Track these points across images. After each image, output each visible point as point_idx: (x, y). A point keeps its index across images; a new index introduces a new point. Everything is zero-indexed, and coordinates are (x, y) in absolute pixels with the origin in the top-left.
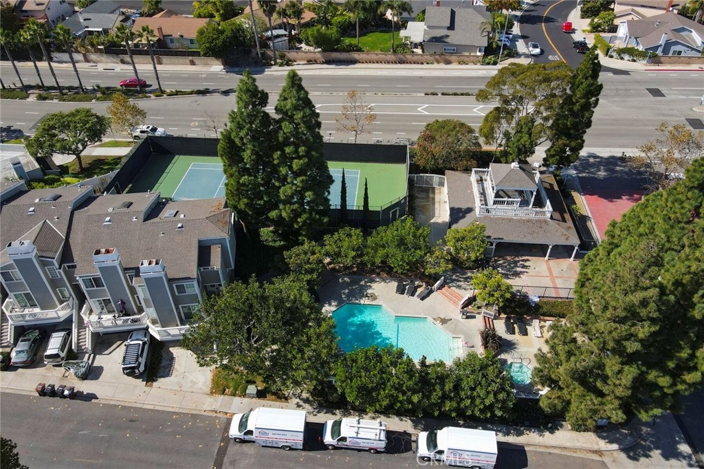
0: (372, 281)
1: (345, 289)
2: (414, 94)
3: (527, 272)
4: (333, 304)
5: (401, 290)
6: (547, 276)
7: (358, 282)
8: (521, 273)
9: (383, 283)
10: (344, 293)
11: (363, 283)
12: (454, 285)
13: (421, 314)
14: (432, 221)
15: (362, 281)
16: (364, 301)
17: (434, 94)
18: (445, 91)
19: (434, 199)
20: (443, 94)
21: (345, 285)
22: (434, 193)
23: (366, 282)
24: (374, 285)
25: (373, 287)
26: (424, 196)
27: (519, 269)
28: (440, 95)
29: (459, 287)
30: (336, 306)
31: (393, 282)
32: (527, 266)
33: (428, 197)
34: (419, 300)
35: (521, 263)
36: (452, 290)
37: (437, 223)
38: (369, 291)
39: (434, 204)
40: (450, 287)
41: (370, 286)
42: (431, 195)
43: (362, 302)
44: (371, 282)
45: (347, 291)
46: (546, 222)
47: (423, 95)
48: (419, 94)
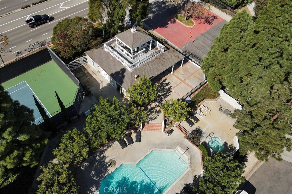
0: (102, 152)
1: (91, 172)
2: (15, 11)
3: (172, 86)
4: (93, 189)
5: (124, 145)
6: (181, 83)
7: (94, 160)
8: (170, 88)
9: (109, 148)
10: (93, 175)
11: (98, 158)
12: (148, 119)
13: (148, 151)
14: (101, 88)
15: (96, 157)
16: (110, 170)
17: (28, 7)
18: (34, 2)
19: (88, 73)
20: (33, 4)
21: (89, 169)
22: (85, 69)
23: (99, 156)
24: (106, 154)
25: (107, 156)
26: (82, 75)
27: (167, 87)
28: (32, 6)
29: (152, 119)
30: (97, 189)
31: (114, 143)
32: (168, 83)
33: (84, 74)
34: (138, 143)
35: (164, 83)
36: (151, 123)
37: (105, 87)
38: (107, 160)
39: (91, 76)
40: (148, 123)
41: (104, 156)
42: (85, 72)
43: (110, 172)
44: (102, 154)
45: (93, 172)
46: (163, 54)
47: (20, 9)
48: (18, 10)
